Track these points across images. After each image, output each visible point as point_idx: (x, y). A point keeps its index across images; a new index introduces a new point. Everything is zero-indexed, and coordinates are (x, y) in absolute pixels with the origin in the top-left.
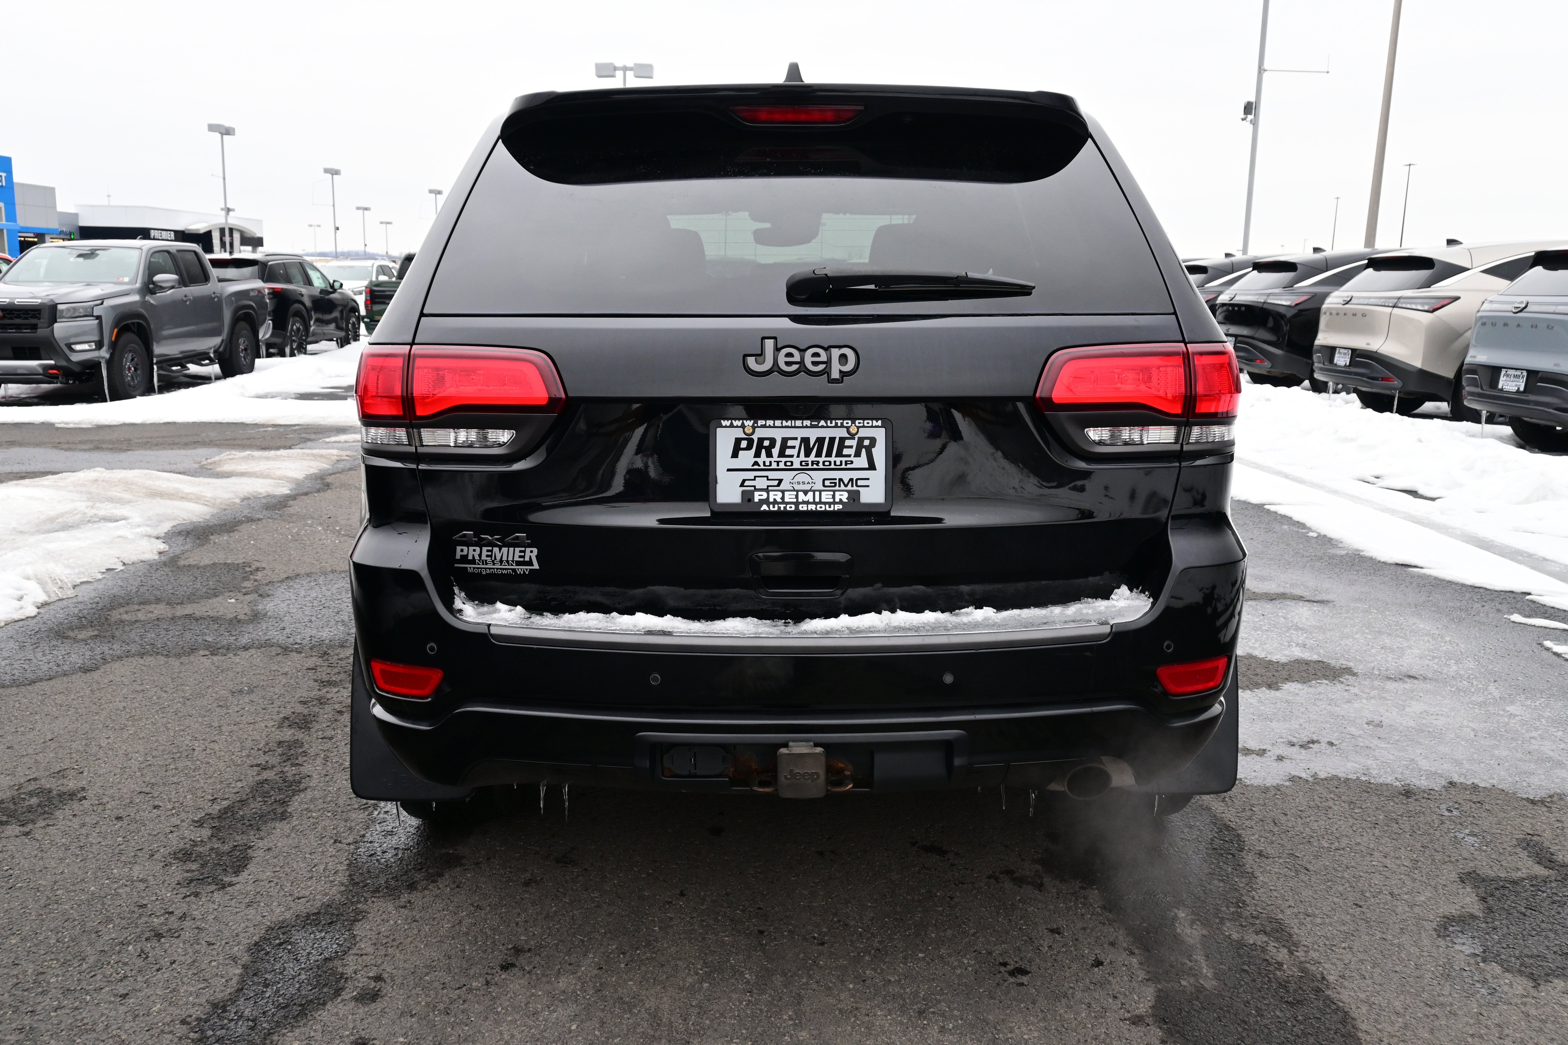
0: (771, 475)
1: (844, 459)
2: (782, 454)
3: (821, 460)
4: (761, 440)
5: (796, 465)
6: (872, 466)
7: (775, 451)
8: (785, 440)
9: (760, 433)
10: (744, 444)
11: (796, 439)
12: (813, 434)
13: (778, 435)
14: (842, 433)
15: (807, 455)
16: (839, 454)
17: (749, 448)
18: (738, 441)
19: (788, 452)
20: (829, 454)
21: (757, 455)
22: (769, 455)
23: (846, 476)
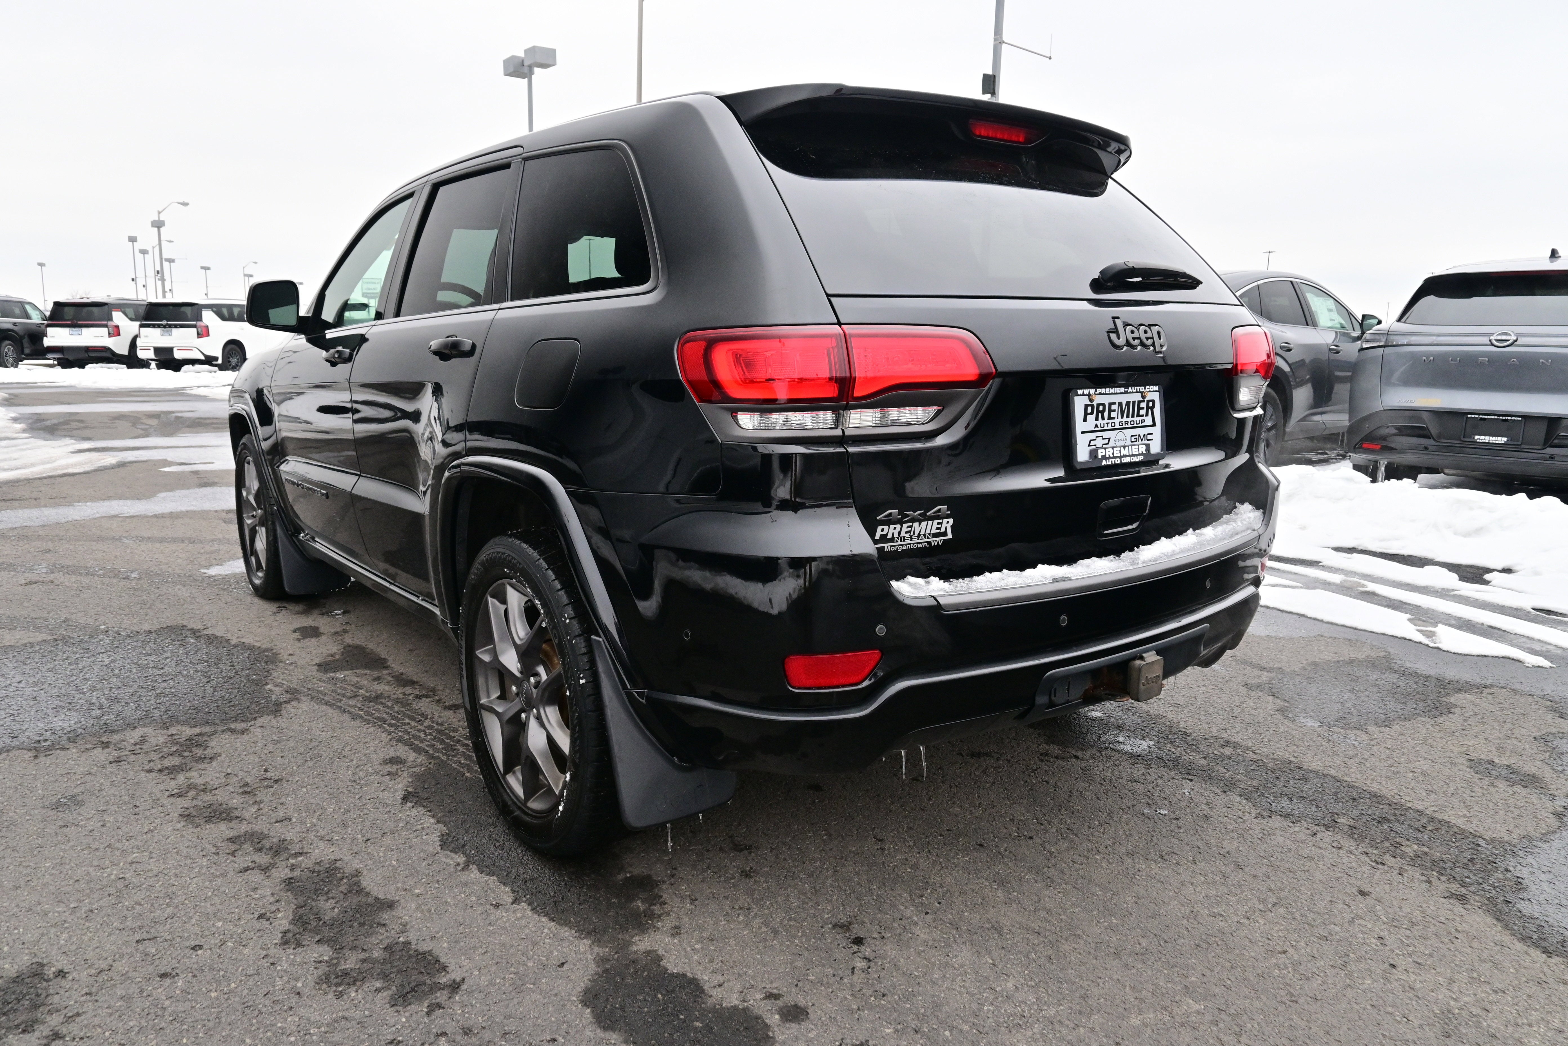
0: (1106, 434)
1: (1141, 418)
2: (1110, 418)
3: (1129, 420)
4: (1098, 405)
5: (1117, 426)
6: (1154, 425)
7: (1106, 414)
8: (1110, 404)
9: (1098, 400)
10: (1089, 410)
11: (1115, 403)
12: (1124, 399)
13: (1106, 400)
14: (1137, 397)
15: (1122, 417)
16: (1138, 415)
17: (1092, 413)
18: (1086, 406)
19: (1113, 415)
20: (1133, 416)
21: (1097, 419)
22: (1103, 419)
23: (1141, 432)
